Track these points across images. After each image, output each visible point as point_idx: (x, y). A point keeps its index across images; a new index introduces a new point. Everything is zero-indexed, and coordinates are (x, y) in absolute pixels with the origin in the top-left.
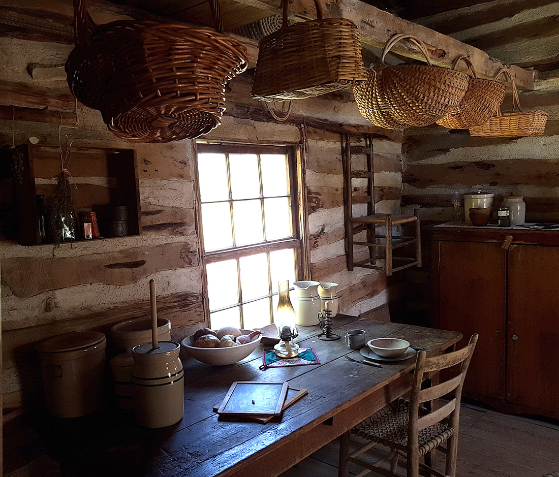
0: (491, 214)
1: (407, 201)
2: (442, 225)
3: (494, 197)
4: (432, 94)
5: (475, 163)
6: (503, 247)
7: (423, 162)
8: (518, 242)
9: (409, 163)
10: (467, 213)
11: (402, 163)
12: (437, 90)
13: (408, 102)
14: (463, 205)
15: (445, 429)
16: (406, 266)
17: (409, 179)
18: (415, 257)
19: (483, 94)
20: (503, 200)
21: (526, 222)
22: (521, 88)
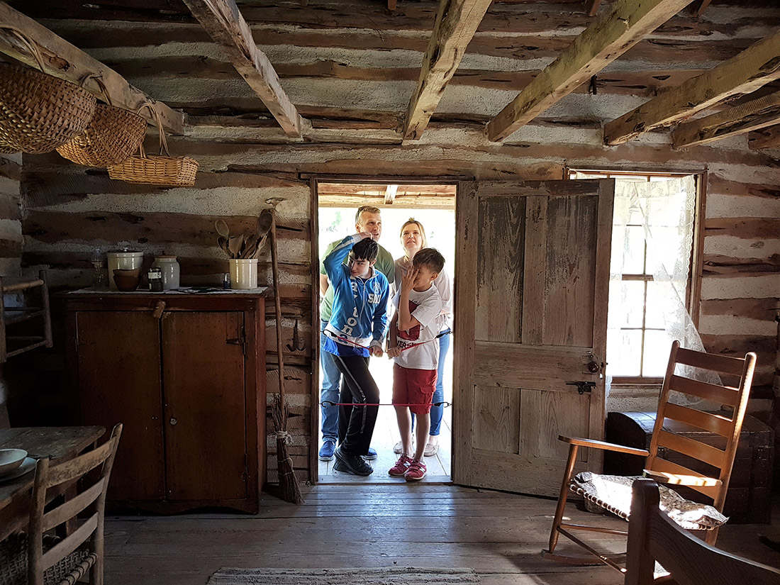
0: (140, 277)
1: (30, 260)
2: (80, 291)
3: (144, 256)
4: (44, 110)
5: (120, 214)
6: (155, 316)
7: (51, 208)
8: (171, 309)
9: (32, 209)
10: (112, 275)
11: (21, 208)
12: (51, 107)
13: (10, 116)
14: (106, 265)
15: (86, 557)
16: (29, 348)
17: (31, 229)
18: (43, 334)
19: (119, 126)
20: (154, 260)
21: (180, 286)
22: (170, 131)
